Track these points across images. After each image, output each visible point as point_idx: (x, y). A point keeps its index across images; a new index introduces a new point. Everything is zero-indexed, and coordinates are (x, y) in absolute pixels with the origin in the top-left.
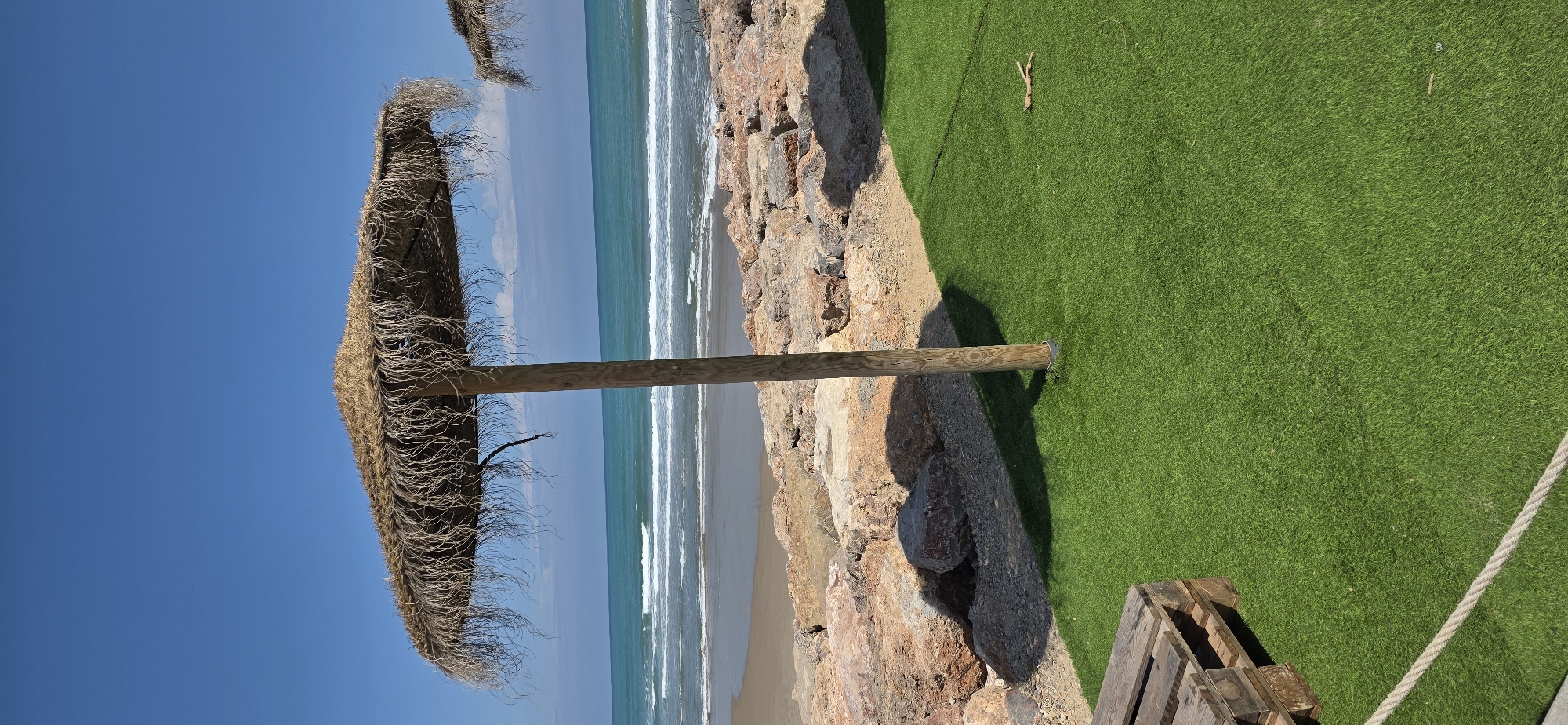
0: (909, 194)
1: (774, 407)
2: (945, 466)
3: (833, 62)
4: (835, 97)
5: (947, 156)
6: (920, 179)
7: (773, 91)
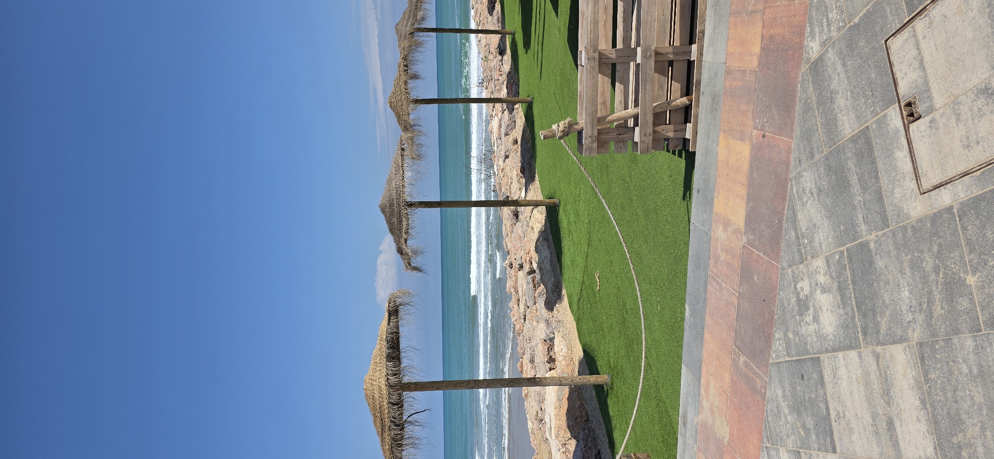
0: (572, 312)
1: (531, 408)
2: (589, 428)
3: (547, 252)
4: (548, 266)
5: (582, 300)
6: (575, 307)
7: (528, 255)
